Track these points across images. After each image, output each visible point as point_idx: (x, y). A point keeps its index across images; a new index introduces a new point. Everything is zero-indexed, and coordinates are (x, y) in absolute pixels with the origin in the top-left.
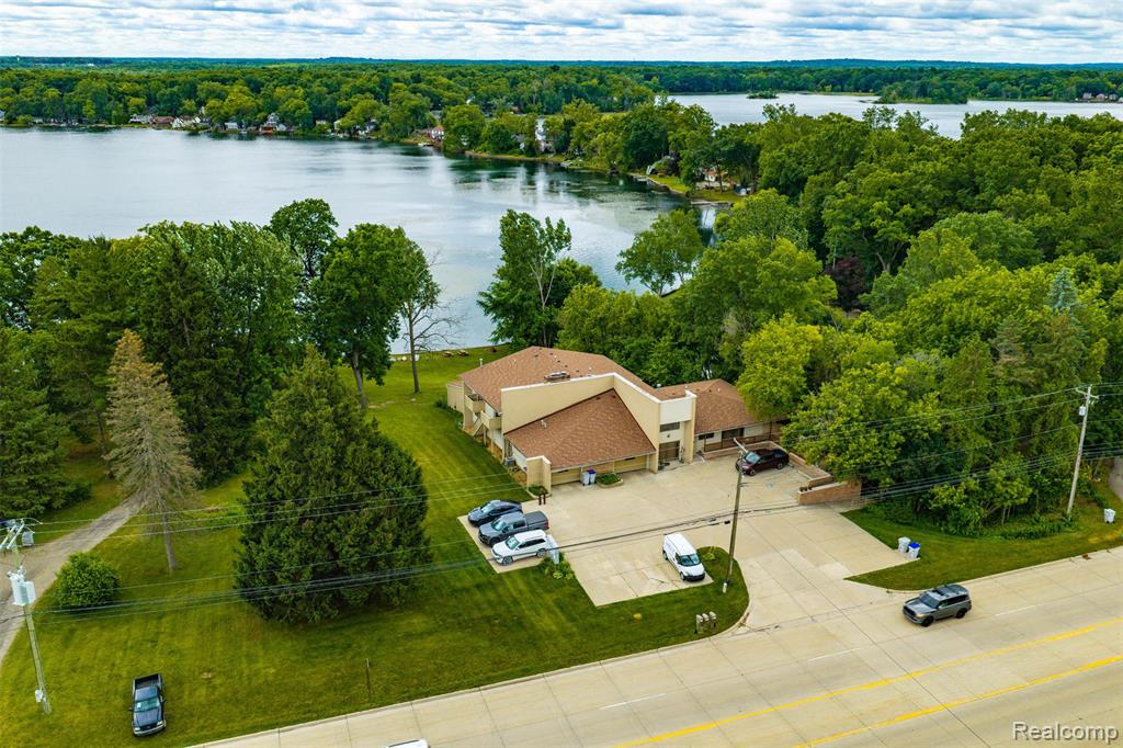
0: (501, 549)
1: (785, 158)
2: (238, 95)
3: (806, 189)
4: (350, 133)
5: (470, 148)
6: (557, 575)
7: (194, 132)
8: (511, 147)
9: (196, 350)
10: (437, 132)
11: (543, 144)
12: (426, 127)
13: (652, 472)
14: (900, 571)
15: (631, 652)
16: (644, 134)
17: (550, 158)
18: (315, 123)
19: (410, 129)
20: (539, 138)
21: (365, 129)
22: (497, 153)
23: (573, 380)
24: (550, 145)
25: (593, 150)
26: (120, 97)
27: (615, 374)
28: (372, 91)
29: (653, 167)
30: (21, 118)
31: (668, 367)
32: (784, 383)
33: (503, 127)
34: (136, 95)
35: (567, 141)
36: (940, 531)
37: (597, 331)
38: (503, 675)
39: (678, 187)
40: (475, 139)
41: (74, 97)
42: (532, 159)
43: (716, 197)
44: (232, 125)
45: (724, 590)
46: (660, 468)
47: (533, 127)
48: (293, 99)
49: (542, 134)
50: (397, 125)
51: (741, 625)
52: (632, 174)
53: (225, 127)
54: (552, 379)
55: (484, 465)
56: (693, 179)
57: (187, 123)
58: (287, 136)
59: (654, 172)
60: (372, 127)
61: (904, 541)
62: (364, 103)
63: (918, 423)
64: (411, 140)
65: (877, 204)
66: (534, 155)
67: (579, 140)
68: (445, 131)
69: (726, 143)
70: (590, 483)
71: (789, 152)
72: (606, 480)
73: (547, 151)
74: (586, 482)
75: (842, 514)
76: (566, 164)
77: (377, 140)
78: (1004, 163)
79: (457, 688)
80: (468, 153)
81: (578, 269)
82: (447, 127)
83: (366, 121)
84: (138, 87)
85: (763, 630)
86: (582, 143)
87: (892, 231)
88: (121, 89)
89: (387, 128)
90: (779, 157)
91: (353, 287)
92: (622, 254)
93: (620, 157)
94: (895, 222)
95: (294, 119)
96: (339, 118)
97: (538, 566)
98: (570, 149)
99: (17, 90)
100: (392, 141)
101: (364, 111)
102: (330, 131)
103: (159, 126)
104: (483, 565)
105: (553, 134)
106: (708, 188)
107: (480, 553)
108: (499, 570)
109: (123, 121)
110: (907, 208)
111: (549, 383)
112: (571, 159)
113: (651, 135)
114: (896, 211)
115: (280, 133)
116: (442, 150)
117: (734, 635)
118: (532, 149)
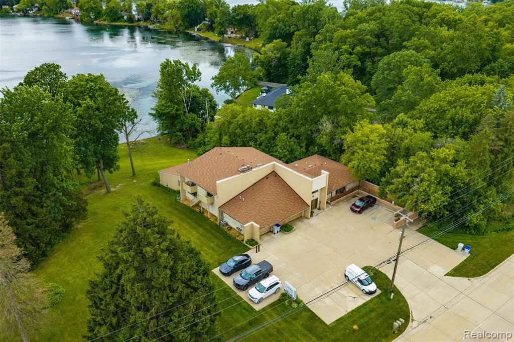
0: (253, 292)
1: (277, 23)
3: (293, 39)
4: (24, 12)
5: (96, 19)
6: (295, 305)
8: (120, 18)
9: (9, 184)
10: (75, 11)
11: (136, 16)
12: (67, 9)
13: (308, 218)
14: (467, 265)
16: (192, 10)
17: (141, 23)
19: (59, 10)
20: (134, 13)
21: (33, 10)
22: (112, 22)
23: (254, 170)
24: (140, 16)
25: (165, 19)
27: (274, 162)
29: (198, 27)
31: (288, 150)
32: (377, 161)
33: (114, 7)
35: (150, 14)
36: (467, 234)
37: (238, 131)
39: (214, 37)
40: (99, 14)
42: (132, 24)
43: (235, 42)
45: (392, 297)
46: (311, 216)
47: (130, 7)
49: (135, 11)
50: (51, 7)
51: (413, 320)
52: (187, 31)
54: (243, 171)
55: (208, 227)
56: (222, 33)
59: (199, 30)
60: (36, 9)
61: (461, 245)
63: (459, 179)
64: (60, 16)
65: (344, 47)
66: (132, 22)
67: (157, 14)
68: (80, 10)
69: (238, 15)
70: (278, 232)
71: (278, 20)
72: (286, 228)
73: (139, 20)
74: (276, 231)
75: (417, 230)
76: (151, 27)
77: (41, 16)
78: (401, 24)
80: (95, 22)
81: (200, 90)
82: (81, 8)
83: (32, 5)
85: (425, 321)
86: (159, 16)
87: (353, 61)
89: (46, 9)
90: (274, 23)
91: (99, 122)
92: (213, 79)
93: (180, 22)
94: (354, 56)
96: (16, 4)
97: (279, 300)
98: (152, 18)
100: (50, 17)
102: (11, 11)
104: (245, 306)
105: (142, 11)
106: (229, 38)
107: (238, 296)
108: (257, 308)
110: (358, 48)
111: (242, 174)
112: (153, 24)
113: (196, 11)
114: (353, 50)
116: (80, 21)
117: (412, 329)
118: (131, 19)
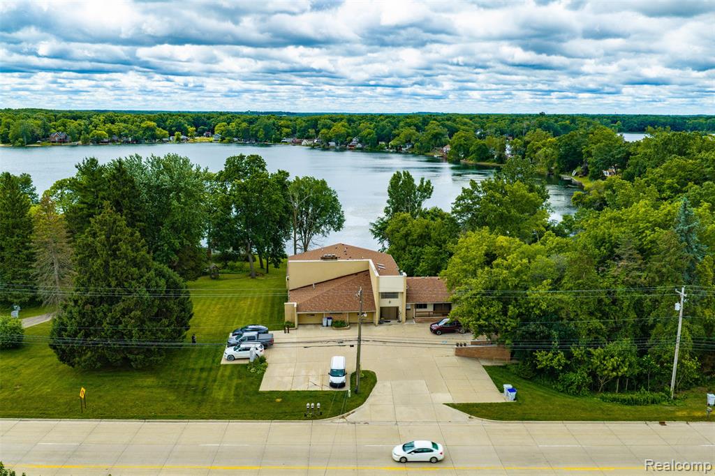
2: (339, 128)
4: (397, 149)
5: (464, 158)
6: (253, 370)
7: (313, 147)
8: (488, 158)
10: (447, 148)
11: (509, 156)
12: (441, 146)
13: (375, 325)
14: (490, 406)
15: (254, 419)
16: (571, 149)
18: (378, 144)
19: (431, 147)
20: (507, 152)
21: (406, 147)
22: (479, 161)
23: (339, 260)
25: (538, 159)
26: (279, 128)
27: (370, 260)
28: (415, 125)
29: (576, 171)
30: (227, 138)
33: (484, 144)
34: (288, 127)
38: (164, 416)
40: (467, 153)
41: (254, 127)
42: (500, 165)
44: (333, 144)
45: (350, 395)
46: (380, 323)
48: (366, 129)
49: (509, 150)
50: (424, 144)
51: (343, 417)
52: (562, 175)
53: (329, 144)
54: (324, 259)
57: (310, 142)
58: (361, 150)
59: (577, 174)
60: (410, 146)
61: (507, 386)
62: (406, 131)
64: (431, 154)
66: (502, 163)
67: (531, 153)
68: (451, 148)
70: (327, 326)
72: (339, 325)
74: (325, 324)
75: (483, 366)
77: (411, 153)
79: (132, 418)
80: (462, 161)
82: (452, 145)
83: (407, 142)
84: (289, 123)
85: (354, 423)
86: (532, 156)
88: (280, 124)
89: (418, 146)
93: (555, 164)
95: (366, 140)
96: (392, 140)
99: (228, 124)
100: (420, 154)
101: (406, 136)
102: (386, 148)
103: (295, 143)
104: (216, 359)
105: (515, 149)
108: (224, 363)
109: (278, 141)
111: (322, 261)
115: (358, 149)
116: (448, 159)
117: (332, 422)
118: (502, 159)
